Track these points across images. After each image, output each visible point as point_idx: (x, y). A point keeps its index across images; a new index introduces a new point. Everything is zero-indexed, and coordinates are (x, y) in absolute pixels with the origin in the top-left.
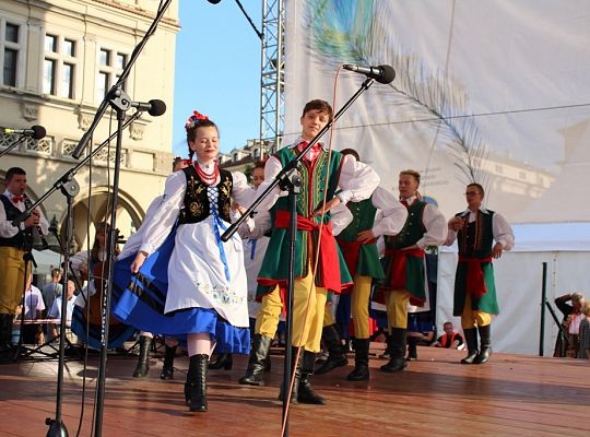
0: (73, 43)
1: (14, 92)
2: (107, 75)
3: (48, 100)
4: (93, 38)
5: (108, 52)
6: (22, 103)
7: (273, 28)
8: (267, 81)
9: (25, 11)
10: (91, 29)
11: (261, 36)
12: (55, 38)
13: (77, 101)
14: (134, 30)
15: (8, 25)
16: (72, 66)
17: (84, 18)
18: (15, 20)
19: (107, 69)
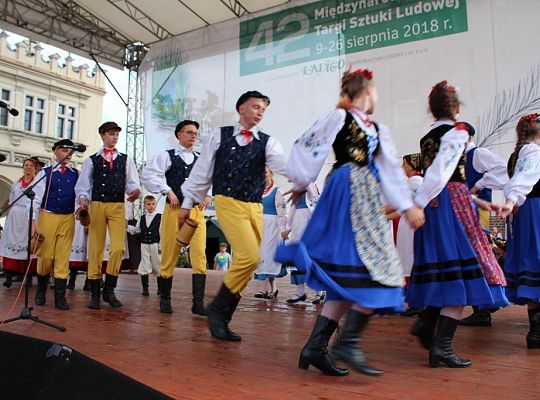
0: (42, 101)
1: (6, 130)
2: (63, 120)
3: (28, 134)
4: (53, 98)
5: (63, 107)
6: (11, 136)
7: (133, 102)
8: (130, 129)
9: (14, 83)
10: (53, 93)
11: (127, 105)
12: (32, 98)
13: (44, 134)
14: (80, 94)
15: (4, 91)
16: (42, 114)
17: (49, 87)
18: (7, 88)
19: (62, 116)
